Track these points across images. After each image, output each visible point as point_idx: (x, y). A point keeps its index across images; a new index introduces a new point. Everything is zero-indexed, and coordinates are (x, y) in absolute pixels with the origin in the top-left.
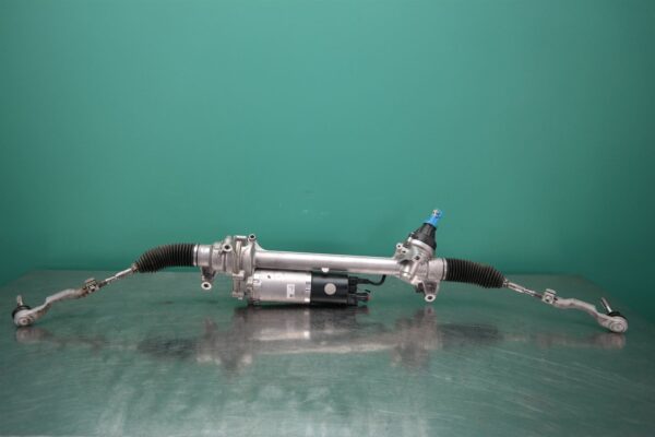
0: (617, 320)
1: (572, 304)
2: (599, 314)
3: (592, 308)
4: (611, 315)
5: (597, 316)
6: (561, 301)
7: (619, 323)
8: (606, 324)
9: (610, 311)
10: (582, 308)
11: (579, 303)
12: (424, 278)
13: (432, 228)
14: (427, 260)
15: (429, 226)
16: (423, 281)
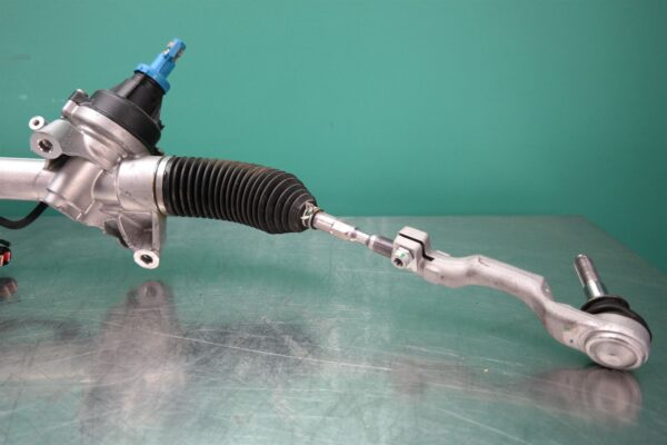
0: (613, 326)
1: (471, 274)
2: (552, 307)
3: (529, 283)
4: (593, 307)
5: (543, 311)
6: (443, 264)
7: (615, 337)
8: (571, 338)
9: (596, 293)
10: (500, 283)
11: (495, 269)
12: (115, 208)
13: (149, 85)
14: (119, 159)
15: (139, 77)
16: (116, 216)
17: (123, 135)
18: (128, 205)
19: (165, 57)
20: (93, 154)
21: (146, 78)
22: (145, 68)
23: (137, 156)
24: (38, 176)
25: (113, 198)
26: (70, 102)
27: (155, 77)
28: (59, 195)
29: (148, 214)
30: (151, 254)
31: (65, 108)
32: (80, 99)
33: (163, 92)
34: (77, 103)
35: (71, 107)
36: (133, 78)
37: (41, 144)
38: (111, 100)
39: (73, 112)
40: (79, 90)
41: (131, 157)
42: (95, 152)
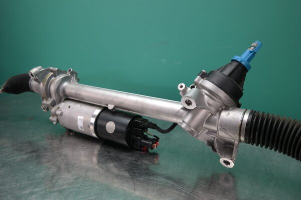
12: (214, 134)
13: (240, 68)
14: (220, 109)
15: (235, 64)
16: (214, 138)
17: (225, 97)
18: (222, 134)
19: (251, 52)
20: (208, 106)
21: (240, 64)
22: (239, 58)
23: (231, 108)
24: (178, 112)
25: (215, 128)
26: (199, 77)
27: (243, 63)
28: (188, 125)
29: (233, 141)
30: (230, 161)
31: (196, 80)
32: (204, 76)
33: (247, 71)
34: (202, 78)
35: (199, 80)
36: (231, 64)
37: (186, 101)
38: (218, 76)
39: (200, 82)
40: (204, 71)
41: (227, 108)
42: (209, 104)
